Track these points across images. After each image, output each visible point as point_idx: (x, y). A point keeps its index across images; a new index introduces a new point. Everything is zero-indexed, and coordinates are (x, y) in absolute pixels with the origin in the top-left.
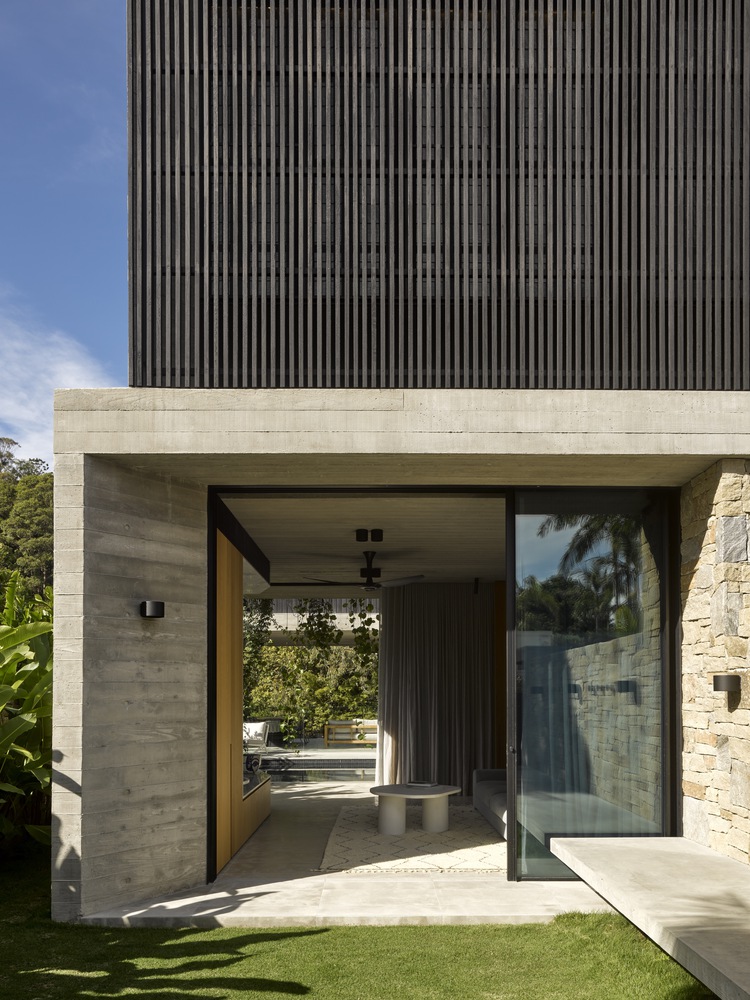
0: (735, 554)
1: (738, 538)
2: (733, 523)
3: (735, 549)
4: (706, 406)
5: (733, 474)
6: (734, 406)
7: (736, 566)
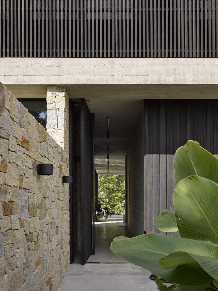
0: (52, 125)
1: (53, 119)
2: (51, 113)
3: (52, 123)
4: (37, 64)
5: (51, 92)
6: (49, 64)
7: (53, 130)
